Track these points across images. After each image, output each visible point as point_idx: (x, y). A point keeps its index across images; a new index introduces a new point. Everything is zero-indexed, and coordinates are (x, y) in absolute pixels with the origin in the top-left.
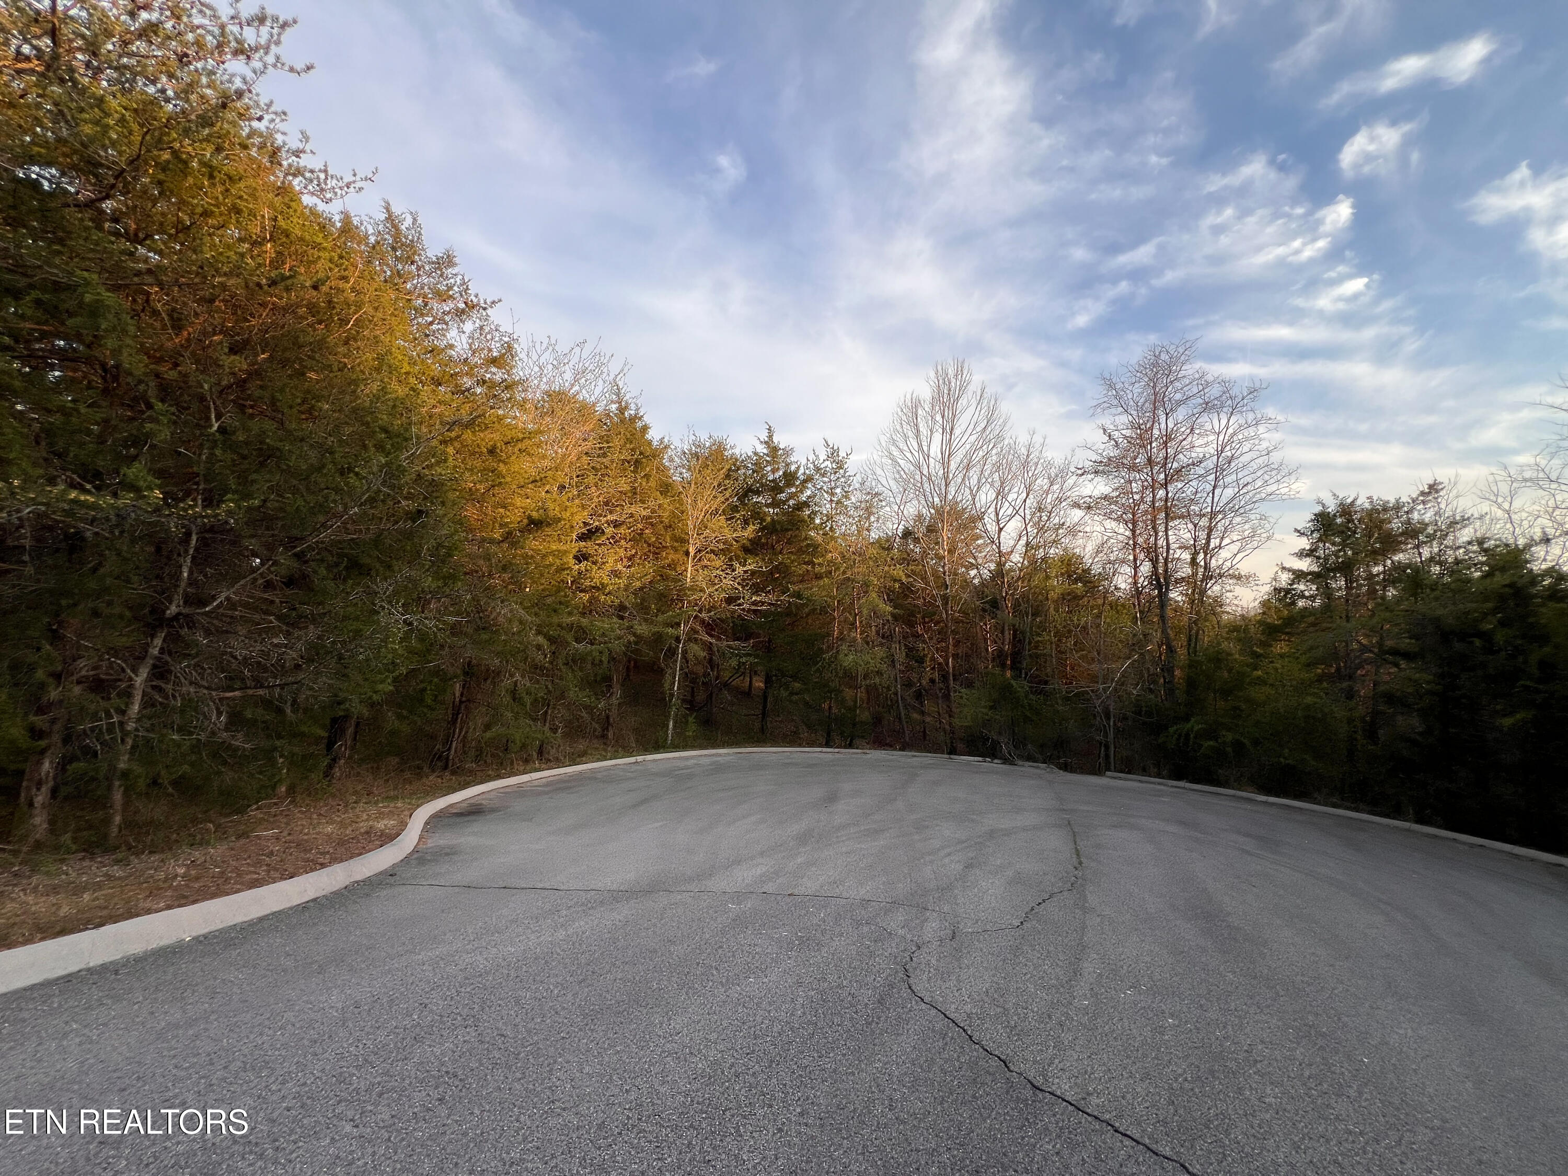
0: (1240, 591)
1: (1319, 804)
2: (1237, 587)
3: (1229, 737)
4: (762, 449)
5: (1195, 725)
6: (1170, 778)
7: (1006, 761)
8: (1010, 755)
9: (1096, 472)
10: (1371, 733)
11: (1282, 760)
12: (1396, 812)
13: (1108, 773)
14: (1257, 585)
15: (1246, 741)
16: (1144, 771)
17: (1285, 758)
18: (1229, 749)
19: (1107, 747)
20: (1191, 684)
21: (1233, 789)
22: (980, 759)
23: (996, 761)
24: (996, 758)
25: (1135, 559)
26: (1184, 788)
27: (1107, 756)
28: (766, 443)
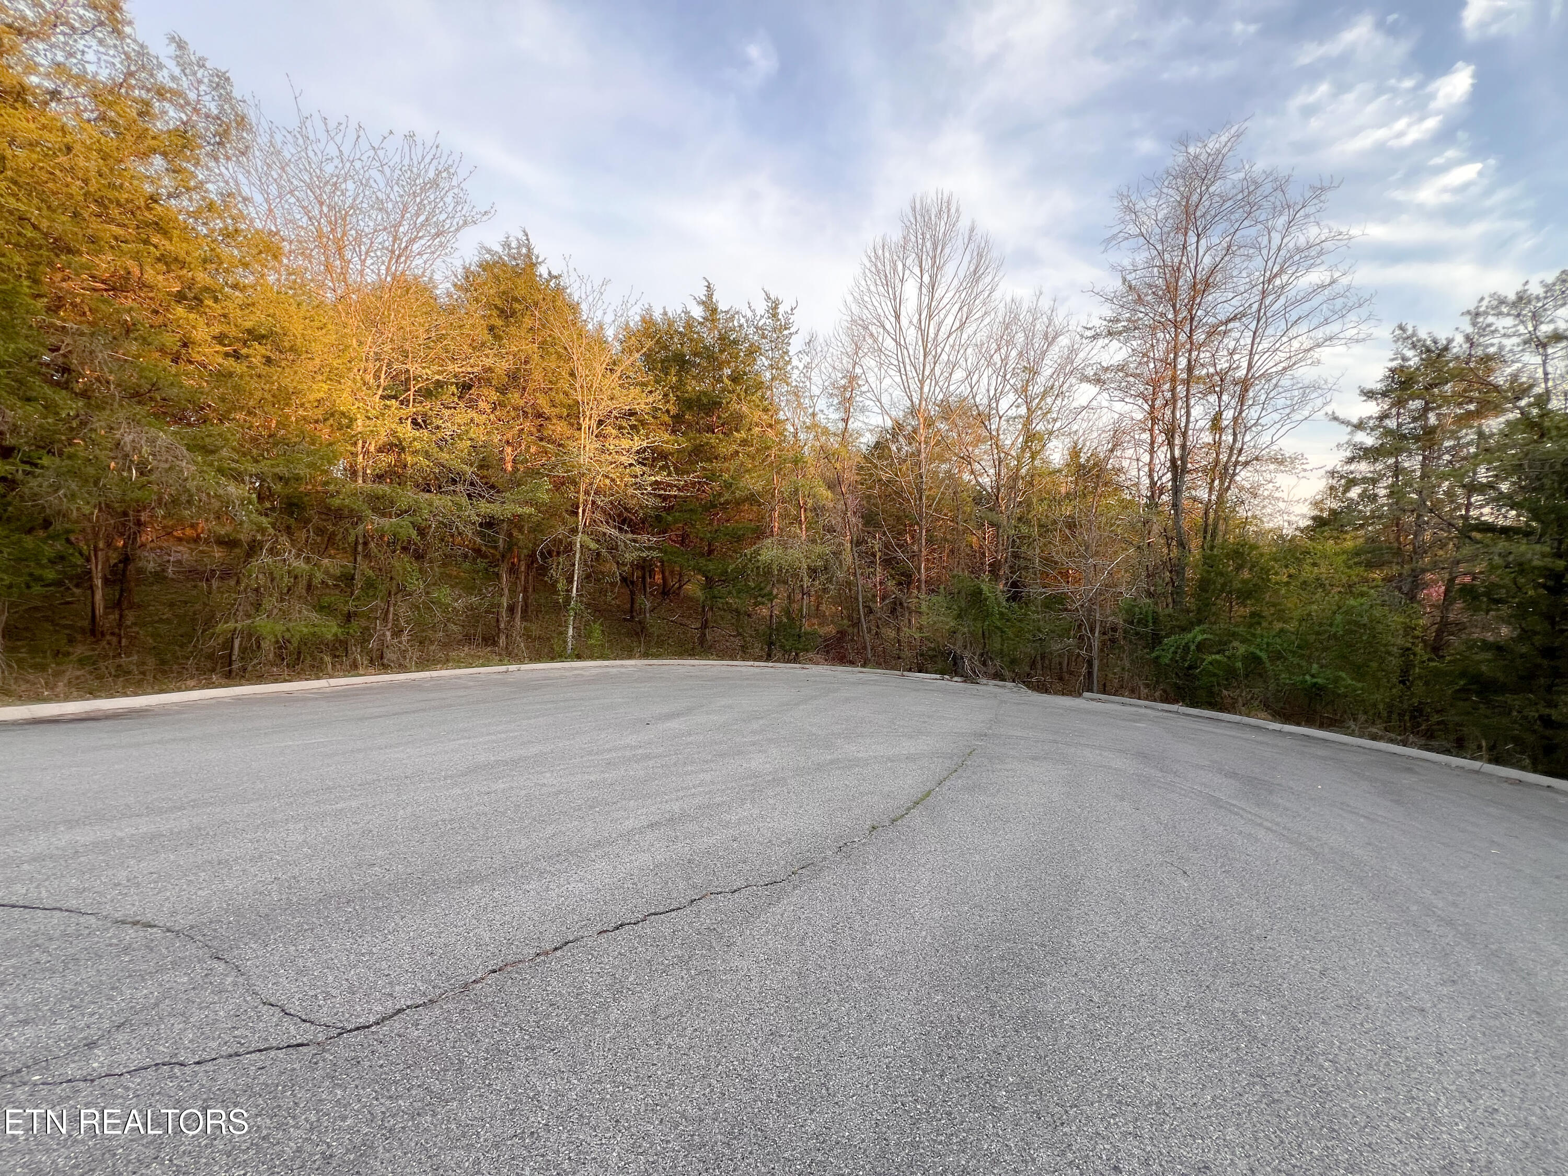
0: (1284, 480)
1: (1352, 734)
2: (1279, 475)
3: (1242, 649)
4: (698, 312)
5: (1198, 635)
6: (1162, 701)
7: (967, 679)
8: (974, 672)
9: (1110, 333)
10: (1436, 648)
11: (1308, 677)
12: (1459, 747)
13: (1086, 694)
14: (1305, 470)
15: (1263, 655)
16: (1134, 692)
17: (1313, 676)
18: (1239, 665)
19: (1090, 664)
20: (1204, 585)
21: (1241, 714)
22: (938, 676)
23: (956, 679)
24: (956, 675)
25: (1152, 443)
26: (1177, 712)
27: (1090, 674)
28: (703, 303)
